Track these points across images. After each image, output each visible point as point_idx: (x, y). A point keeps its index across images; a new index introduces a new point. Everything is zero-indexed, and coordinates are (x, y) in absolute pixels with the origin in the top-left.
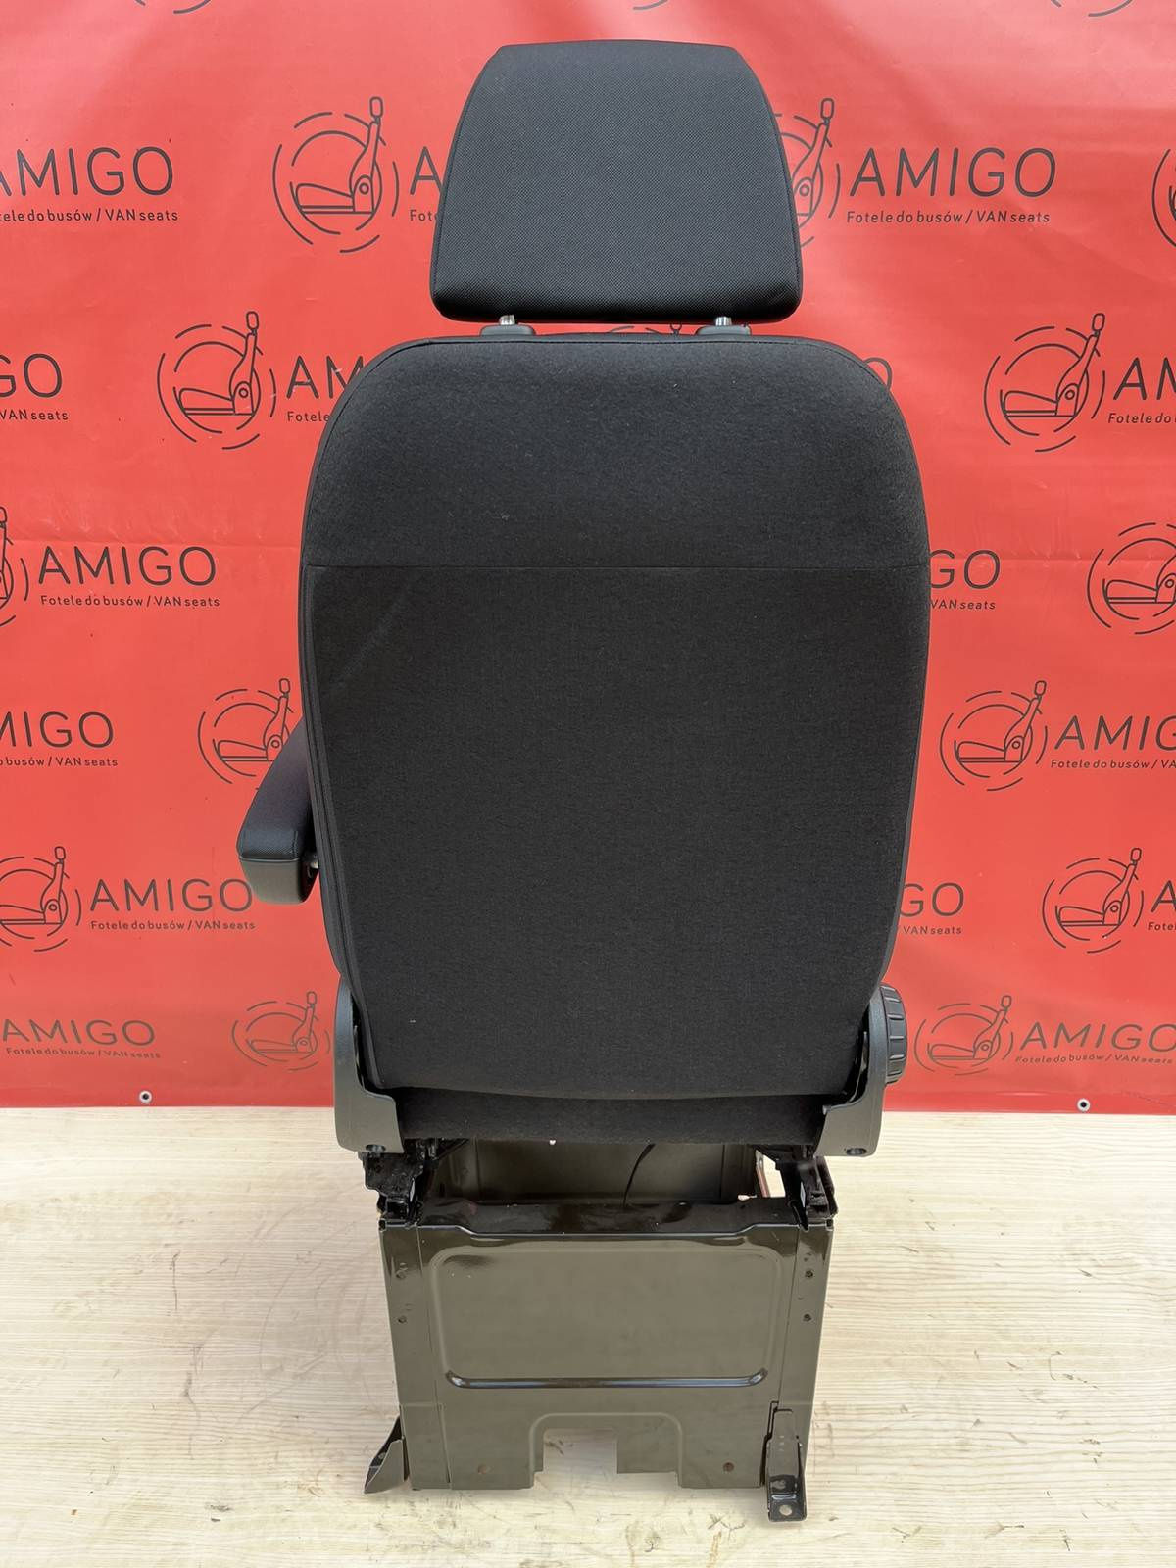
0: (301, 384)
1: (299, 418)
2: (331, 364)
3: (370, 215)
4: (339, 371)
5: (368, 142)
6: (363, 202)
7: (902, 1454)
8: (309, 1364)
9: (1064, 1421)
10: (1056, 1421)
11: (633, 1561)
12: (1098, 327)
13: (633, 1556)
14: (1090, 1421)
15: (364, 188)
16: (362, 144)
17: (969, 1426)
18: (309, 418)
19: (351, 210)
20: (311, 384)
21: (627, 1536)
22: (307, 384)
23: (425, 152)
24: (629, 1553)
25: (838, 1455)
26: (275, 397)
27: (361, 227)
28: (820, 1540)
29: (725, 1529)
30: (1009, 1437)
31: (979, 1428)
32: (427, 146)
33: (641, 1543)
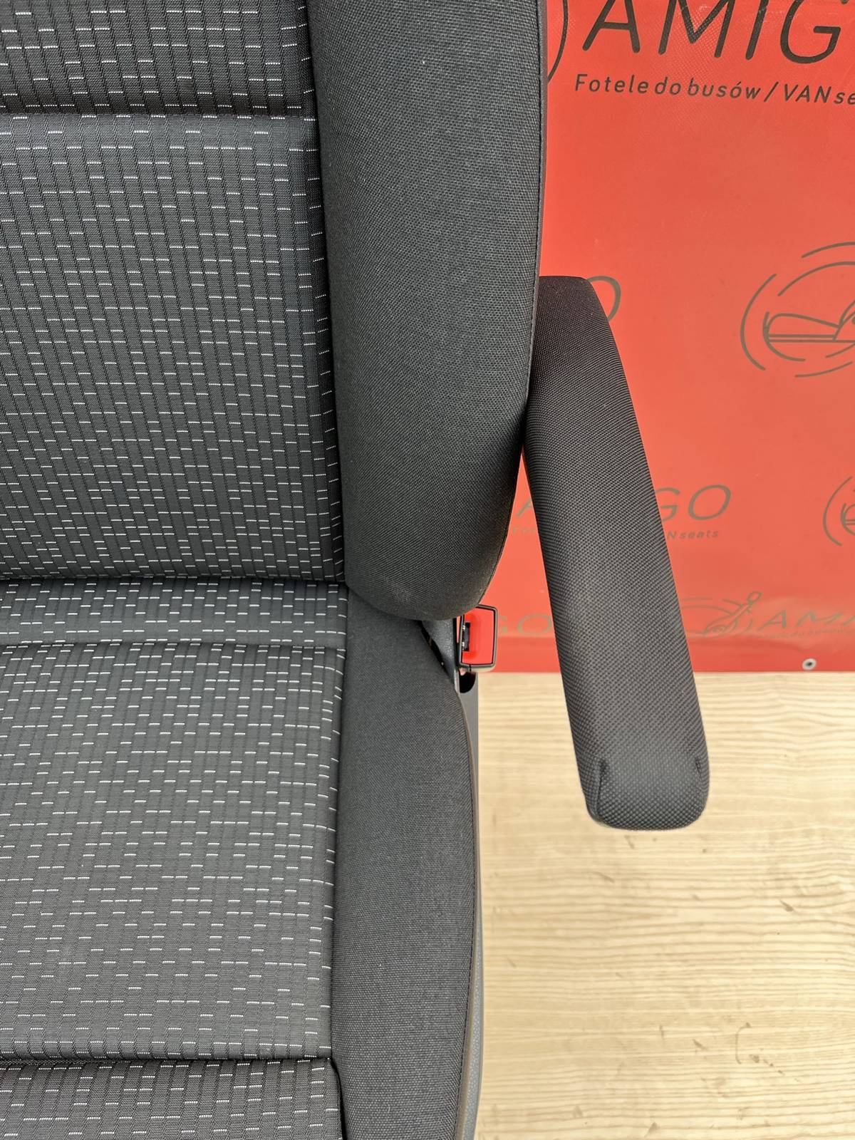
10: (735, 1122)
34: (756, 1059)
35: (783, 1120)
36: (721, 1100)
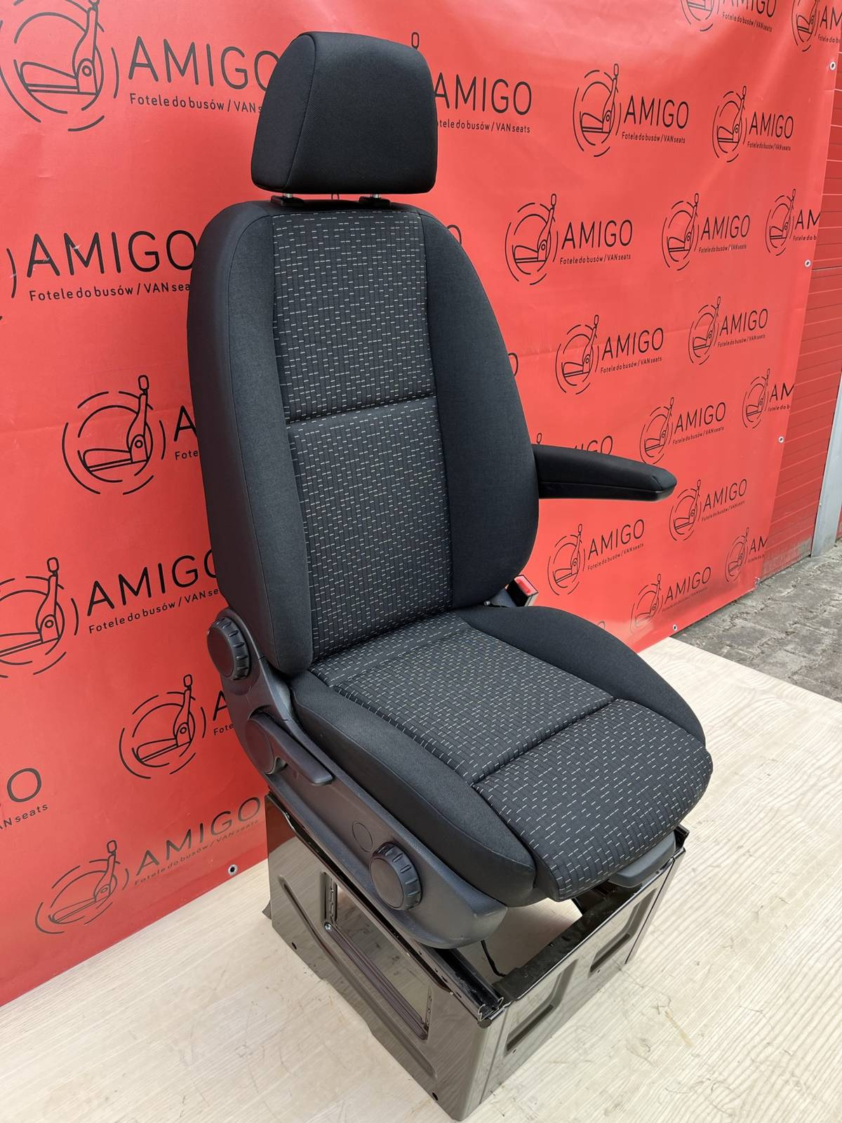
0: (40, 262)
1: (42, 297)
2: (68, 241)
3: (94, 96)
4: (77, 248)
5: (88, 27)
6: (87, 84)
7: (686, 908)
8: (340, 1115)
9: (721, 845)
10: (718, 847)
11: (649, 1062)
12: (553, 204)
13: (646, 1059)
14: (729, 837)
15: (87, 71)
16: (82, 29)
17: (693, 874)
18: (52, 296)
19: (76, 90)
20: (51, 262)
21: (632, 1052)
22: (46, 262)
23: (139, 41)
24: (642, 1060)
25: (665, 930)
26: (15, 277)
27: (87, 107)
28: (706, 978)
29: (667, 1008)
30: (711, 868)
31: (697, 872)
32: (141, 37)
33: (642, 1050)
34: (700, 823)
35: (732, 834)
36: (705, 844)
